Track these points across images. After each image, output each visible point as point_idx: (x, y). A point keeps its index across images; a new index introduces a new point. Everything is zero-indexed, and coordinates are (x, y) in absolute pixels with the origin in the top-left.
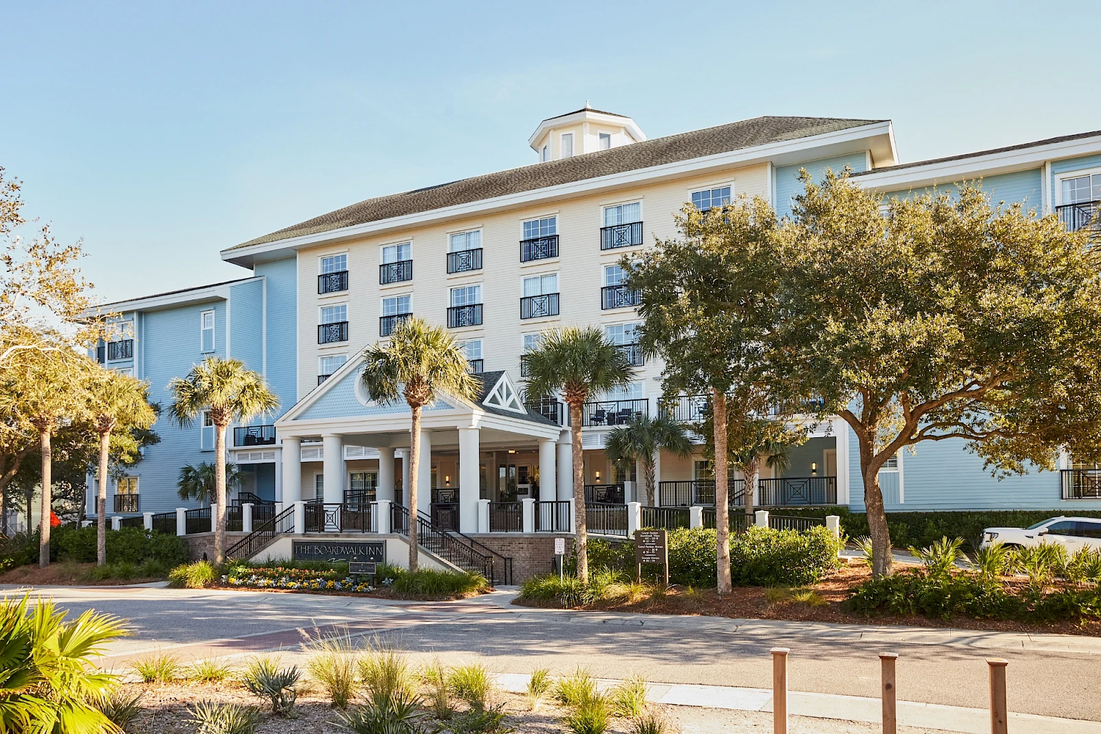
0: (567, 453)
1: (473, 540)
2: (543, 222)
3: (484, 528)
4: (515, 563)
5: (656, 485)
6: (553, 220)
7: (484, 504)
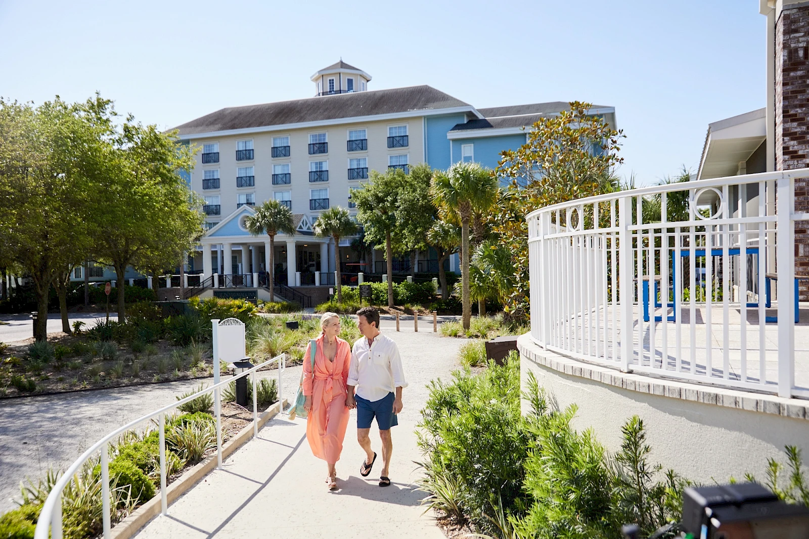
0: (333, 248)
1: (294, 290)
2: (320, 135)
3: (298, 284)
4: (312, 298)
5: (373, 263)
6: (324, 135)
7: (298, 274)
